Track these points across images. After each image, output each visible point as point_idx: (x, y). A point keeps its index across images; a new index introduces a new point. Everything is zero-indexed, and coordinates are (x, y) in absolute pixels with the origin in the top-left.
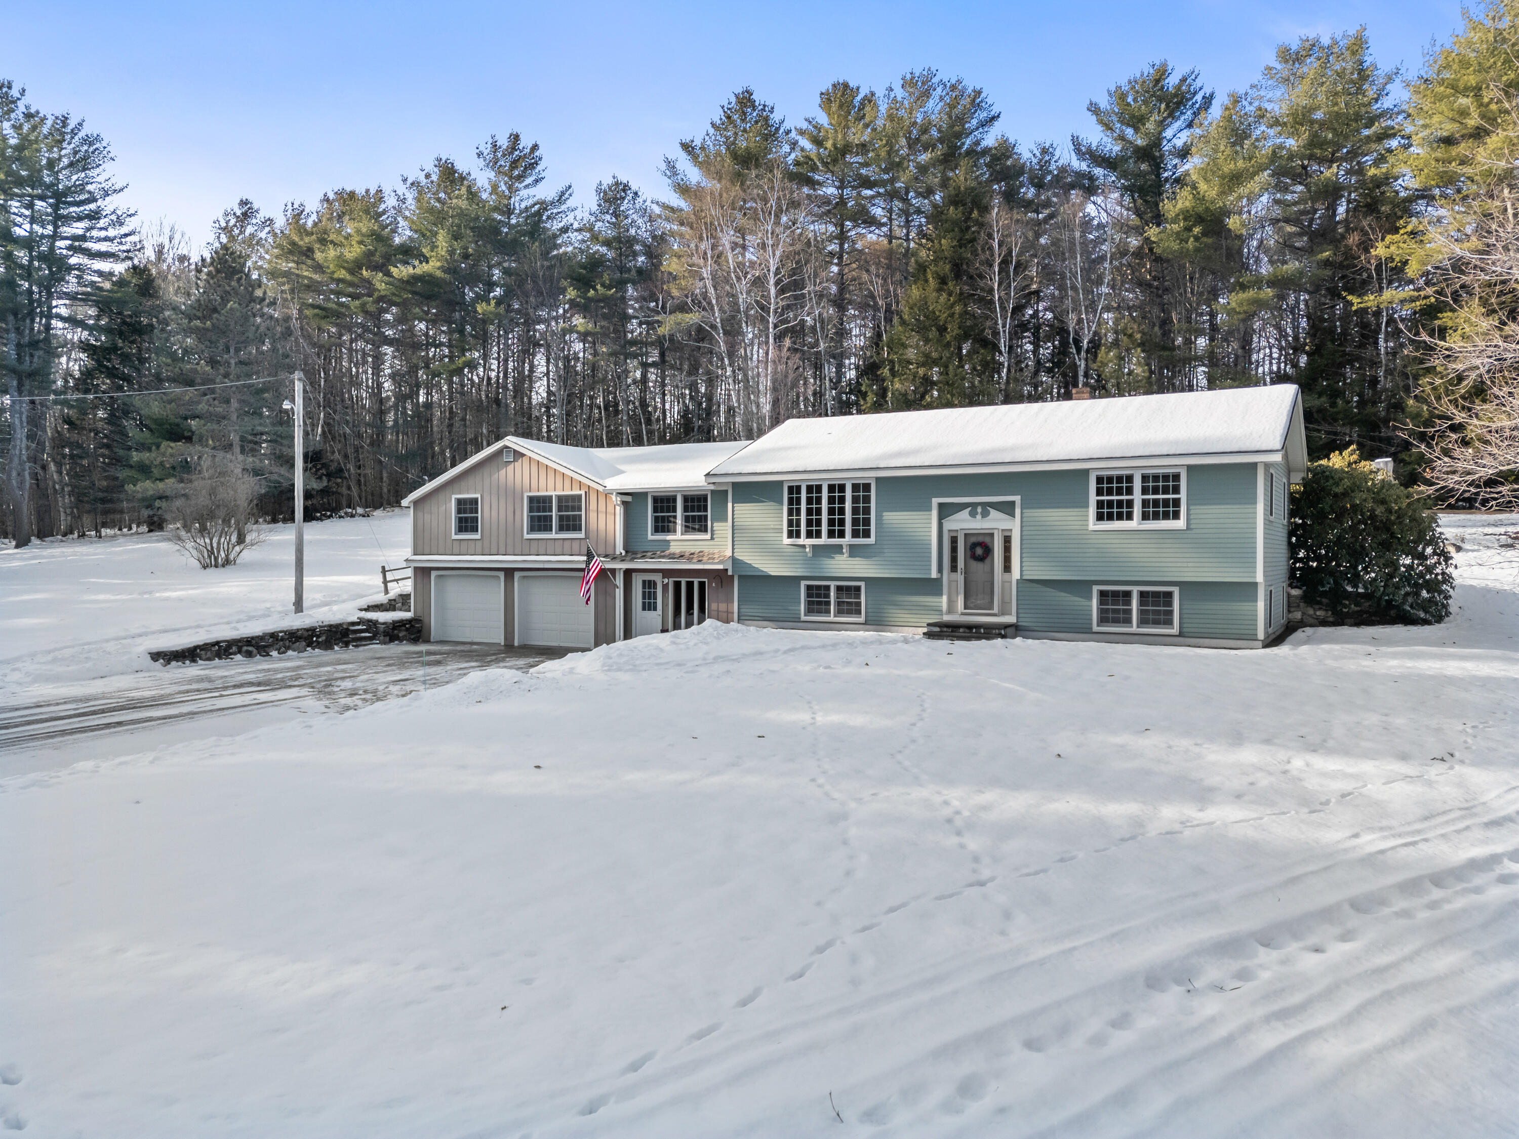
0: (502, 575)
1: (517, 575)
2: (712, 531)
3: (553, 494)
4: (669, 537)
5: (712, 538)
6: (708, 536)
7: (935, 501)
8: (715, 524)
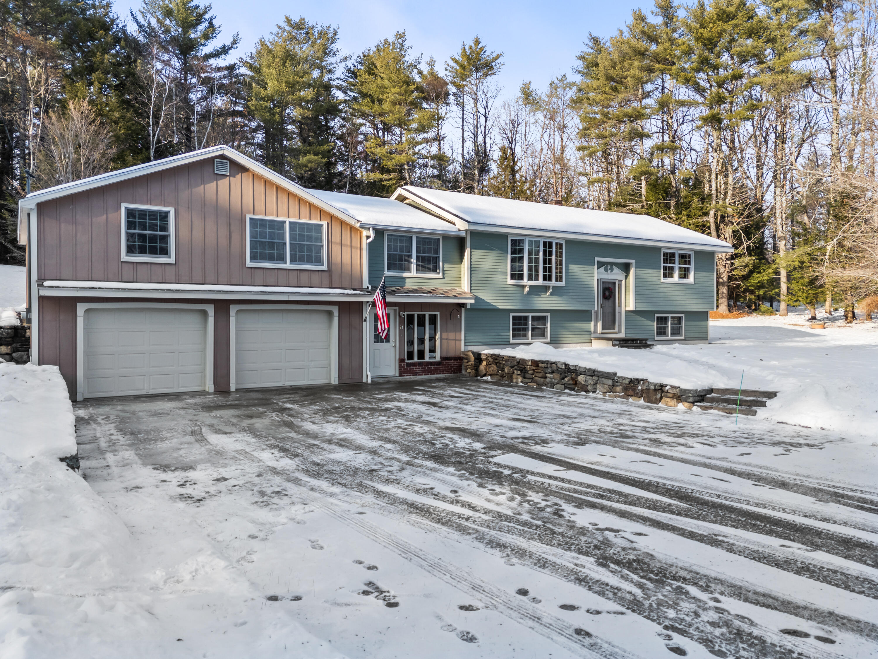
0: (210, 310)
1: (233, 309)
2: (443, 271)
3: (288, 220)
4: (405, 275)
5: (444, 278)
6: (440, 276)
7: (597, 259)
8: (445, 265)
